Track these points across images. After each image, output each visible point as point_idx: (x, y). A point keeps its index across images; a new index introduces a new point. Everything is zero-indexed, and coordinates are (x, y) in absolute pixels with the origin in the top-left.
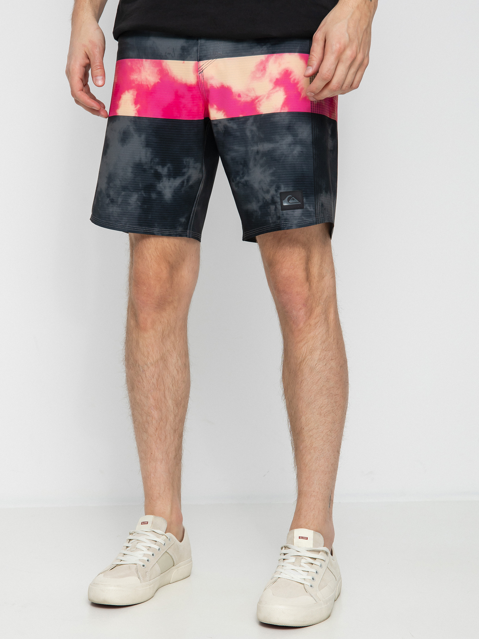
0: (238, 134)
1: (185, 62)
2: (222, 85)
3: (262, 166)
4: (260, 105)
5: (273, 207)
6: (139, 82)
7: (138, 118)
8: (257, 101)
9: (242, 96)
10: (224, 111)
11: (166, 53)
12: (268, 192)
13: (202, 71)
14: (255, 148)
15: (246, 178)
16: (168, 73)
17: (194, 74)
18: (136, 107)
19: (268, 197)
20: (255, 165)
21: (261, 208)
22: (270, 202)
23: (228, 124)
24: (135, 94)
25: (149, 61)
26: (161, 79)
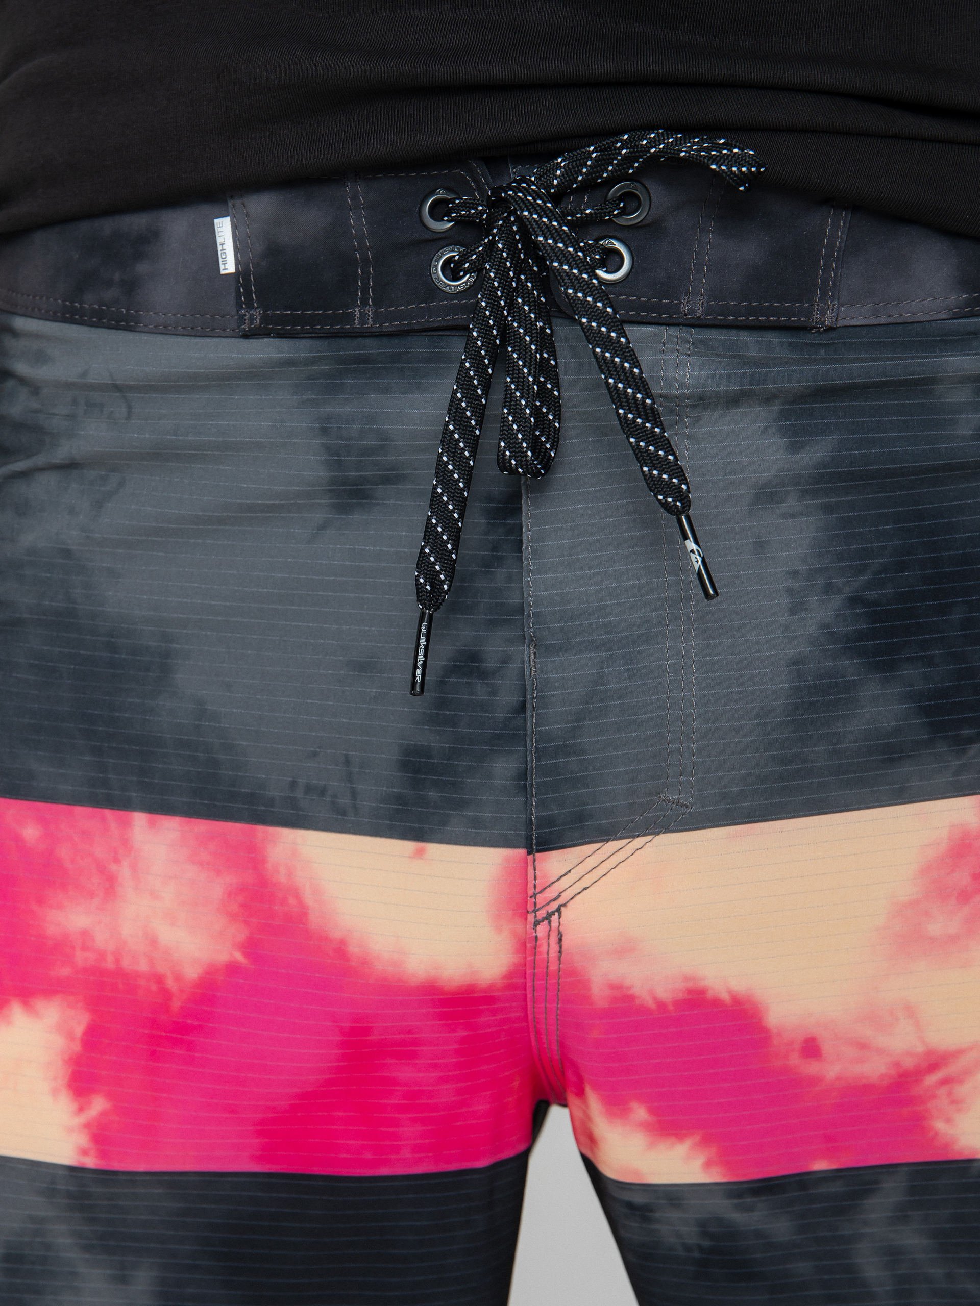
0: (802, 1268)
1: (434, 850)
2: (689, 991)
4: (955, 1102)
6: (102, 955)
7: (104, 1176)
8: (931, 1079)
9: (827, 1047)
10: (706, 1141)
13: (558, 910)
17: (499, 930)
18: (81, 1109)
23: (737, 1217)
24: (79, 1030)
26: (250, 947)
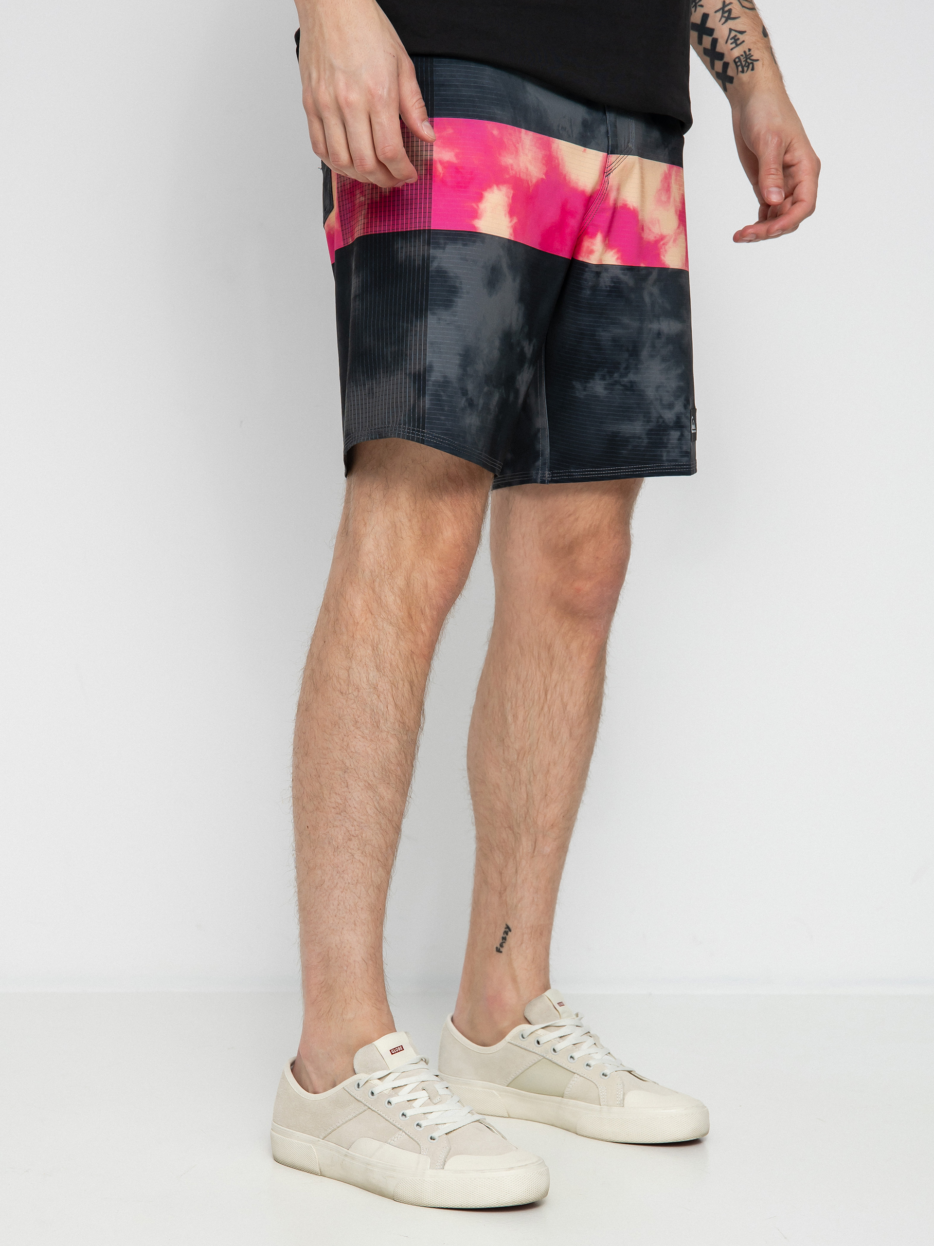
0: (632, 296)
1: (588, 150)
3: (664, 360)
4: (666, 251)
5: (675, 435)
6: (517, 172)
7: (514, 243)
8: (661, 243)
9: (647, 229)
11: (559, 126)
12: (670, 406)
13: (609, 174)
14: (655, 326)
15: (632, 377)
16: (559, 165)
18: (511, 221)
19: (669, 416)
20: (652, 356)
21: (650, 433)
22: (671, 424)
23: (622, 277)
24: (511, 196)
25: (531, 133)
26: (546, 174)
